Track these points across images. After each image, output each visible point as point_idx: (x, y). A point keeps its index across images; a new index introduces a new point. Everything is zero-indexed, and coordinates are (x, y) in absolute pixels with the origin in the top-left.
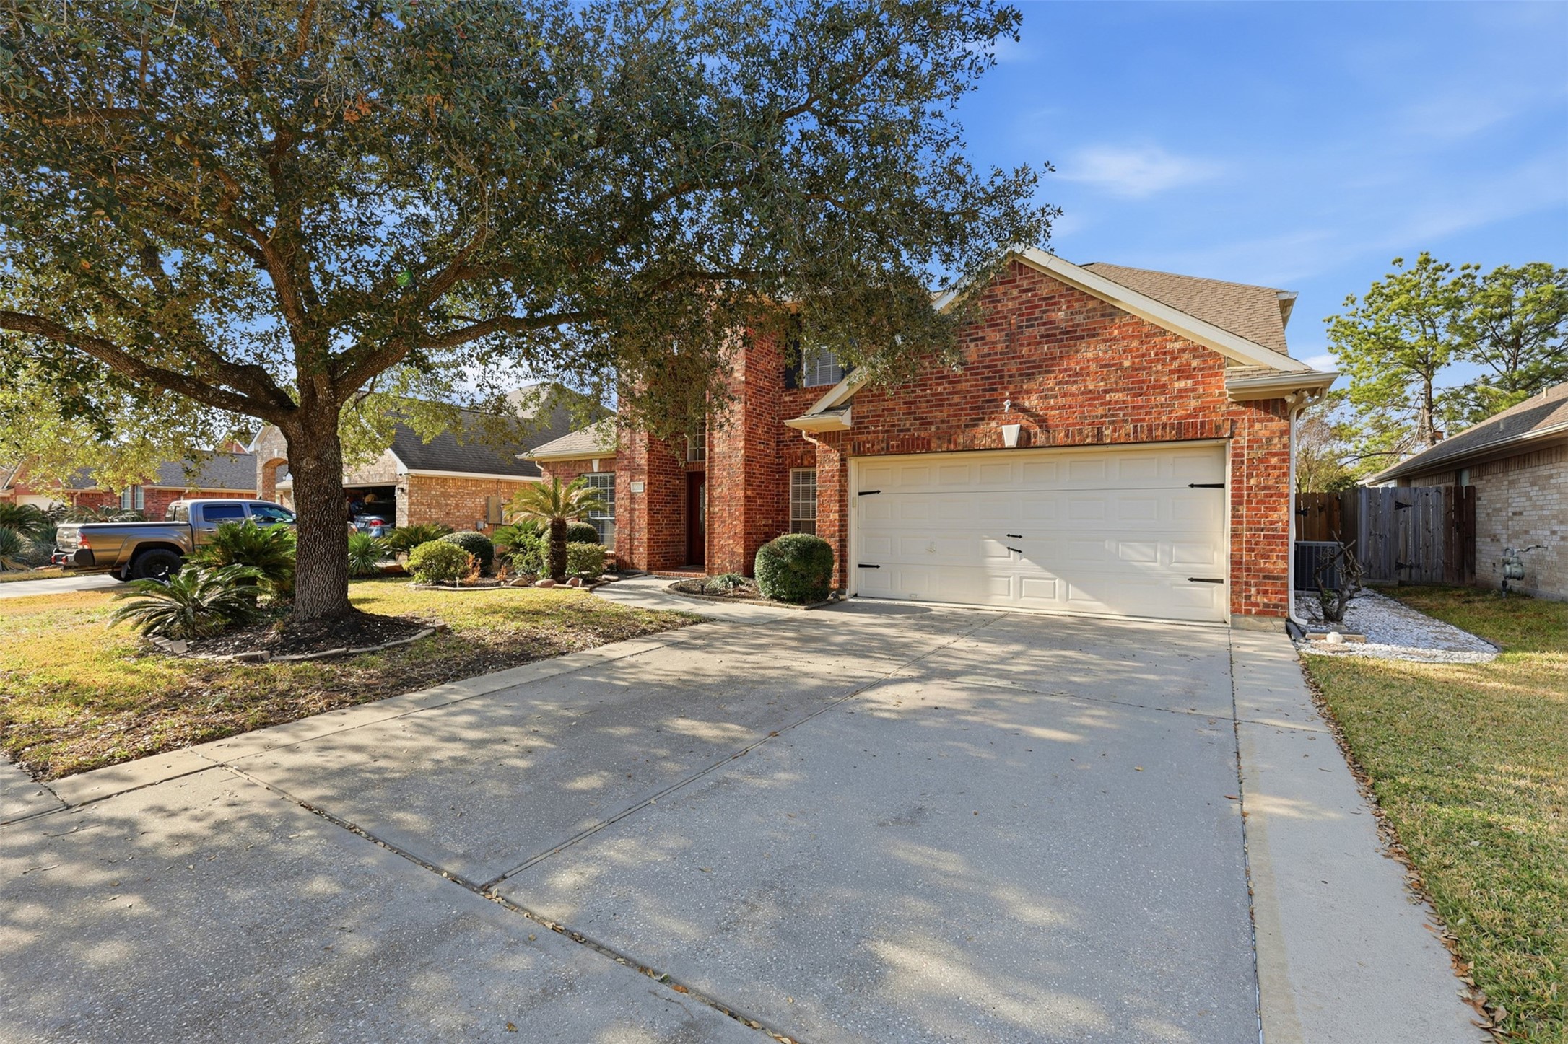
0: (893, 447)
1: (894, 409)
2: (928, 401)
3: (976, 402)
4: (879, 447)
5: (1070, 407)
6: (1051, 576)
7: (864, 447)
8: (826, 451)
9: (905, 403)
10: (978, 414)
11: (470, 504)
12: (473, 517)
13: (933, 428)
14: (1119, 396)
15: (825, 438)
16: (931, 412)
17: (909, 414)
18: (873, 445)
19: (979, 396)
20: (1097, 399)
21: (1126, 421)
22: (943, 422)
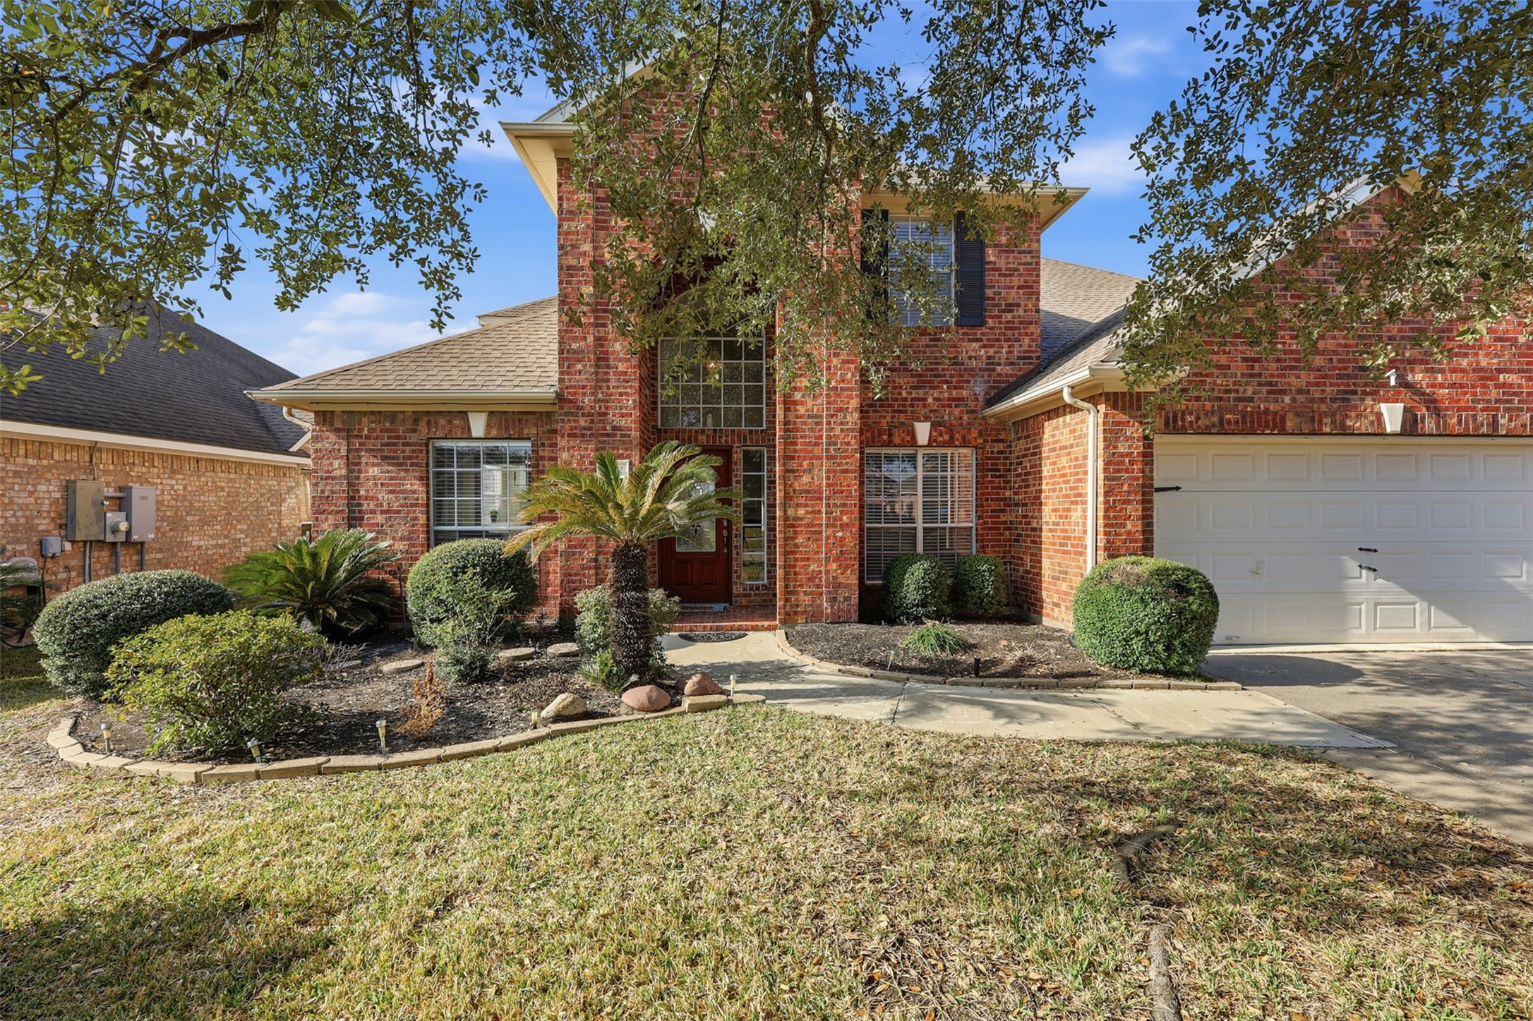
0: (1229, 422)
1: (1228, 367)
2: (1278, 360)
3: (1346, 368)
4: (1207, 422)
5: (1461, 386)
6: (1412, 598)
7: (1183, 419)
8: (1119, 423)
9: (1245, 360)
10: (1348, 385)
11: (23, 498)
12: (30, 528)
13: (1287, 399)
14: (1512, 378)
15: (1116, 401)
16: (1283, 376)
17: (1252, 375)
18: (1198, 418)
19: (1349, 361)
20: (1490, 379)
21: (1521, 410)
22: (1300, 391)
